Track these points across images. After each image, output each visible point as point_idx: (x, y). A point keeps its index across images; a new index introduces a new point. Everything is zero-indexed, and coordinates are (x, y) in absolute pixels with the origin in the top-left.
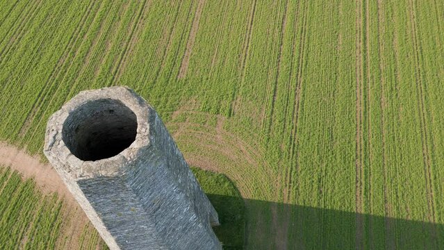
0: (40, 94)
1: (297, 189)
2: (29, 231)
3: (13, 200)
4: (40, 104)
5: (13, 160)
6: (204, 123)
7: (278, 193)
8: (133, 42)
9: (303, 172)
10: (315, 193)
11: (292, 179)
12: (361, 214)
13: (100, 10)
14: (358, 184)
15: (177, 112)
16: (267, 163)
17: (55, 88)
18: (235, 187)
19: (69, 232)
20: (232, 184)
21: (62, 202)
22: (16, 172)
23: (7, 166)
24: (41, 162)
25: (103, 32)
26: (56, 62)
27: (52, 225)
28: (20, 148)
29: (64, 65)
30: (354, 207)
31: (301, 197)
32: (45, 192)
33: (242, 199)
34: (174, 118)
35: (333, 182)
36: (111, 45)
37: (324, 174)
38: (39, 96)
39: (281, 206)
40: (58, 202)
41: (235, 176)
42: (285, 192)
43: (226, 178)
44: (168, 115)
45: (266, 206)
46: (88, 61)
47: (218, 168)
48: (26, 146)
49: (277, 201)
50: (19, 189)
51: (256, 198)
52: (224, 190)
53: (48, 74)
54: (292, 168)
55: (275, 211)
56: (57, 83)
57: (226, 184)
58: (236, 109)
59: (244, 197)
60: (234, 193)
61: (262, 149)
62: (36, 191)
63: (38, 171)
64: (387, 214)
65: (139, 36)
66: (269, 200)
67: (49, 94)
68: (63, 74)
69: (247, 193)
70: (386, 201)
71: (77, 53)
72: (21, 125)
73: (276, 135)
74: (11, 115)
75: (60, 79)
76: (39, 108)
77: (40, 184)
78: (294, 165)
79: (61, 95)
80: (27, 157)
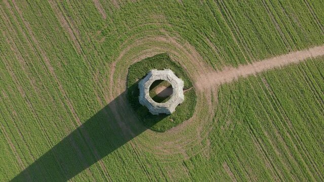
0: (279, 101)
1: (130, 151)
2: (216, 52)
3: (235, 55)
4: (273, 97)
5: (254, 67)
6: (192, 149)
7: (137, 143)
8: (268, 165)
9: (133, 161)
10: (122, 155)
11: (135, 154)
12: (99, 160)
13: (308, 169)
14: (107, 174)
15: (209, 144)
16: (150, 152)
17: (276, 109)
18: (155, 130)
19: (201, 63)
20: (157, 131)
21: (216, 70)
22: (247, 64)
23: (253, 63)
24: (242, 76)
25: (291, 158)
26: (292, 122)
27: (210, 60)
28: (257, 74)
29: (286, 123)
30: (103, 162)
31: (126, 148)
32: (226, 68)
33: (149, 128)
34: (208, 140)
35: (118, 166)
36: (278, 153)
37: (124, 167)
38: (278, 99)
39: (131, 138)
40: (217, 69)
41: (158, 136)
42: (134, 145)
43: (161, 131)
44: (212, 139)
45: (137, 133)
46: (277, 135)
47: (169, 133)
48: (256, 76)
49: (134, 138)
50: (238, 60)
51: (143, 133)
52: (158, 125)
53: (287, 113)
54: (138, 158)
55: (132, 134)
56: (278, 112)
57: (159, 129)
58: (184, 168)
59: (148, 130)
60: (154, 128)
61: (157, 157)
62: (230, 65)
63: (239, 72)
64: (90, 170)
65: (269, 171)
66: (137, 137)
67: (275, 104)
68: (281, 119)
69: (148, 132)
70: (93, 175)
71: (288, 135)
72: (269, 82)
73: (157, 169)
74: (279, 82)
75: (279, 115)
76: (271, 95)
77: (232, 68)
78: (138, 161)
79: (269, 108)
80: (249, 73)
